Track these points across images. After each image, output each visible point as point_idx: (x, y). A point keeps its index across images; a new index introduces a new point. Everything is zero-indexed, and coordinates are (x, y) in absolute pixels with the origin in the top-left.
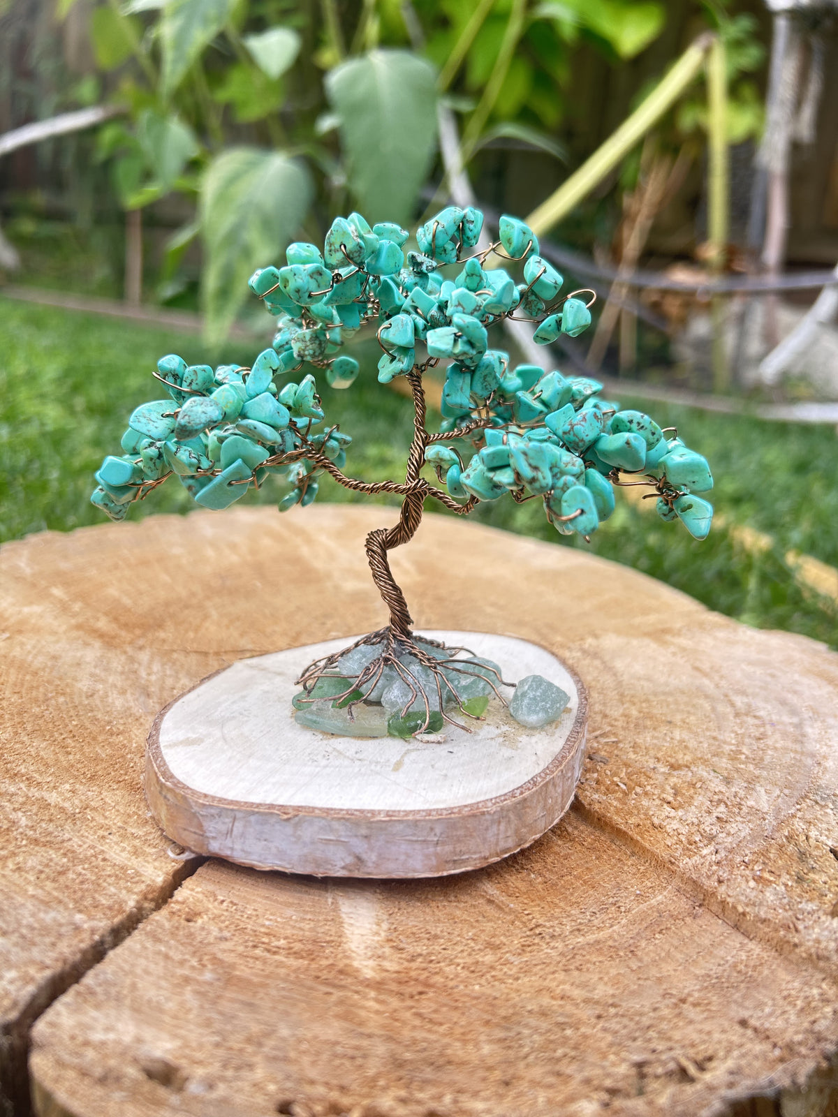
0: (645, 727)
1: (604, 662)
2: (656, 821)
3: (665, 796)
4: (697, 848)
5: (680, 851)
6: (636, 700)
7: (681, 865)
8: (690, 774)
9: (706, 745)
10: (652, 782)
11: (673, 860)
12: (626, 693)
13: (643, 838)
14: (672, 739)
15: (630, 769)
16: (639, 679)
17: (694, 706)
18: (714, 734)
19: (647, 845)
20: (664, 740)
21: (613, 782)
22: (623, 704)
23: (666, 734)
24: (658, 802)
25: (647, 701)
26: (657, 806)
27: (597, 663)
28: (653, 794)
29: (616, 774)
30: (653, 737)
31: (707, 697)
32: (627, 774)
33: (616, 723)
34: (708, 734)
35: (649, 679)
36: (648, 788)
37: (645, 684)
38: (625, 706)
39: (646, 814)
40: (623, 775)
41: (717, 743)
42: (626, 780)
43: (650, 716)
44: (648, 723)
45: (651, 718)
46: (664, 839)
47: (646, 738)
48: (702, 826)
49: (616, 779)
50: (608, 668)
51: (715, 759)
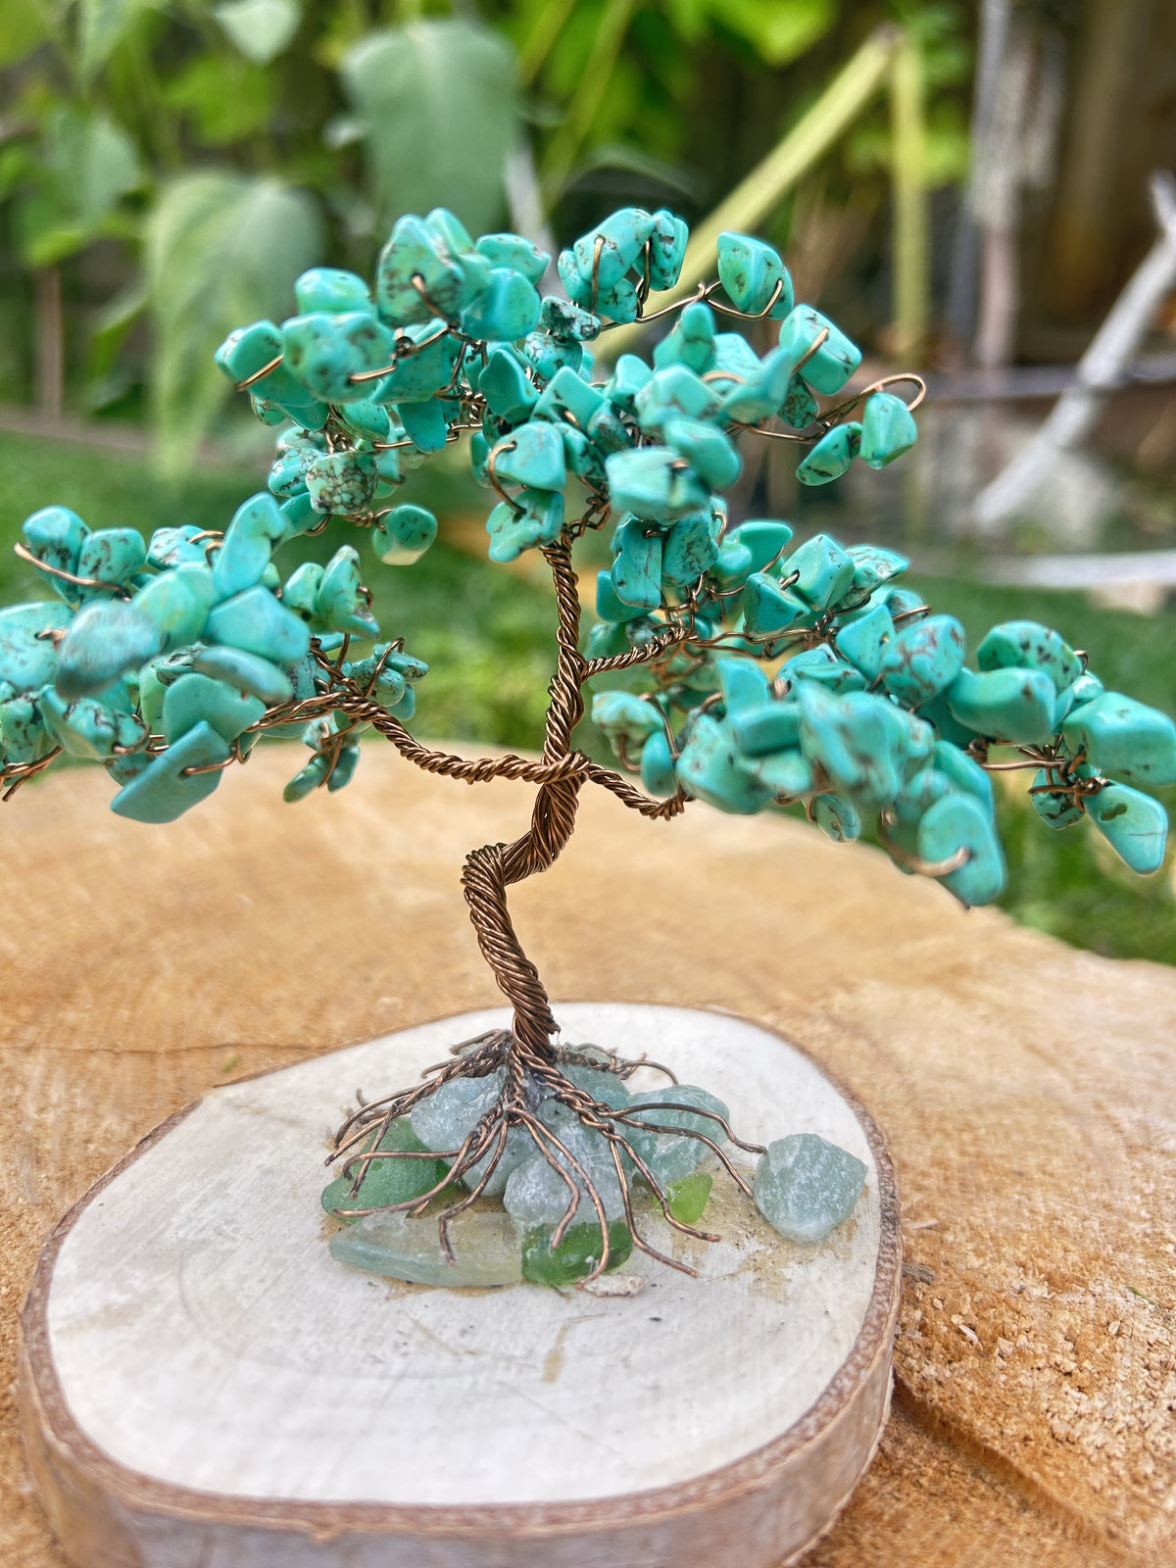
0: (979, 1188)
1: (874, 1045)
2: (1061, 1430)
3: (1058, 1358)
4: (1154, 1492)
5: (1122, 1505)
6: (949, 1126)
7: (1133, 1541)
8: (1091, 1301)
9: (1096, 1226)
10: (1025, 1324)
11: (1114, 1529)
12: (928, 1110)
13: (1044, 1475)
14: (1032, 1211)
15: (979, 1295)
16: (942, 1077)
17: (1051, 1133)
18: (1105, 1197)
19: (1054, 1491)
20: (1019, 1214)
21: (950, 1325)
22: (928, 1136)
23: (1019, 1202)
24: (1049, 1375)
25: (968, 1127)
26: (1050, 1385)
27: (862, 1044)
28: (1036, 1356)
29: (953, 1309)
30: (1000, 1212)
31: (1068, 1111)
32: (975, 1304)
33: (926, 1182)
34: (1094, 1196)
35: (959, 1077)
36: (1022, 1340)
37: (954, 1086)
38: (934, 1143)
39: (1034, 1411)
40: (966, 1309)
41: (1114, 1218)
42: (974, 1320)
43: (982, 1163)
44: (984, 1179)
45: (985, 1166)
46: (1085, 1473)
47: (986, 1213)
48: (1150, 1436)
49: (956, 1319)
50: (884, 1057)
51: (1123, 1256)
